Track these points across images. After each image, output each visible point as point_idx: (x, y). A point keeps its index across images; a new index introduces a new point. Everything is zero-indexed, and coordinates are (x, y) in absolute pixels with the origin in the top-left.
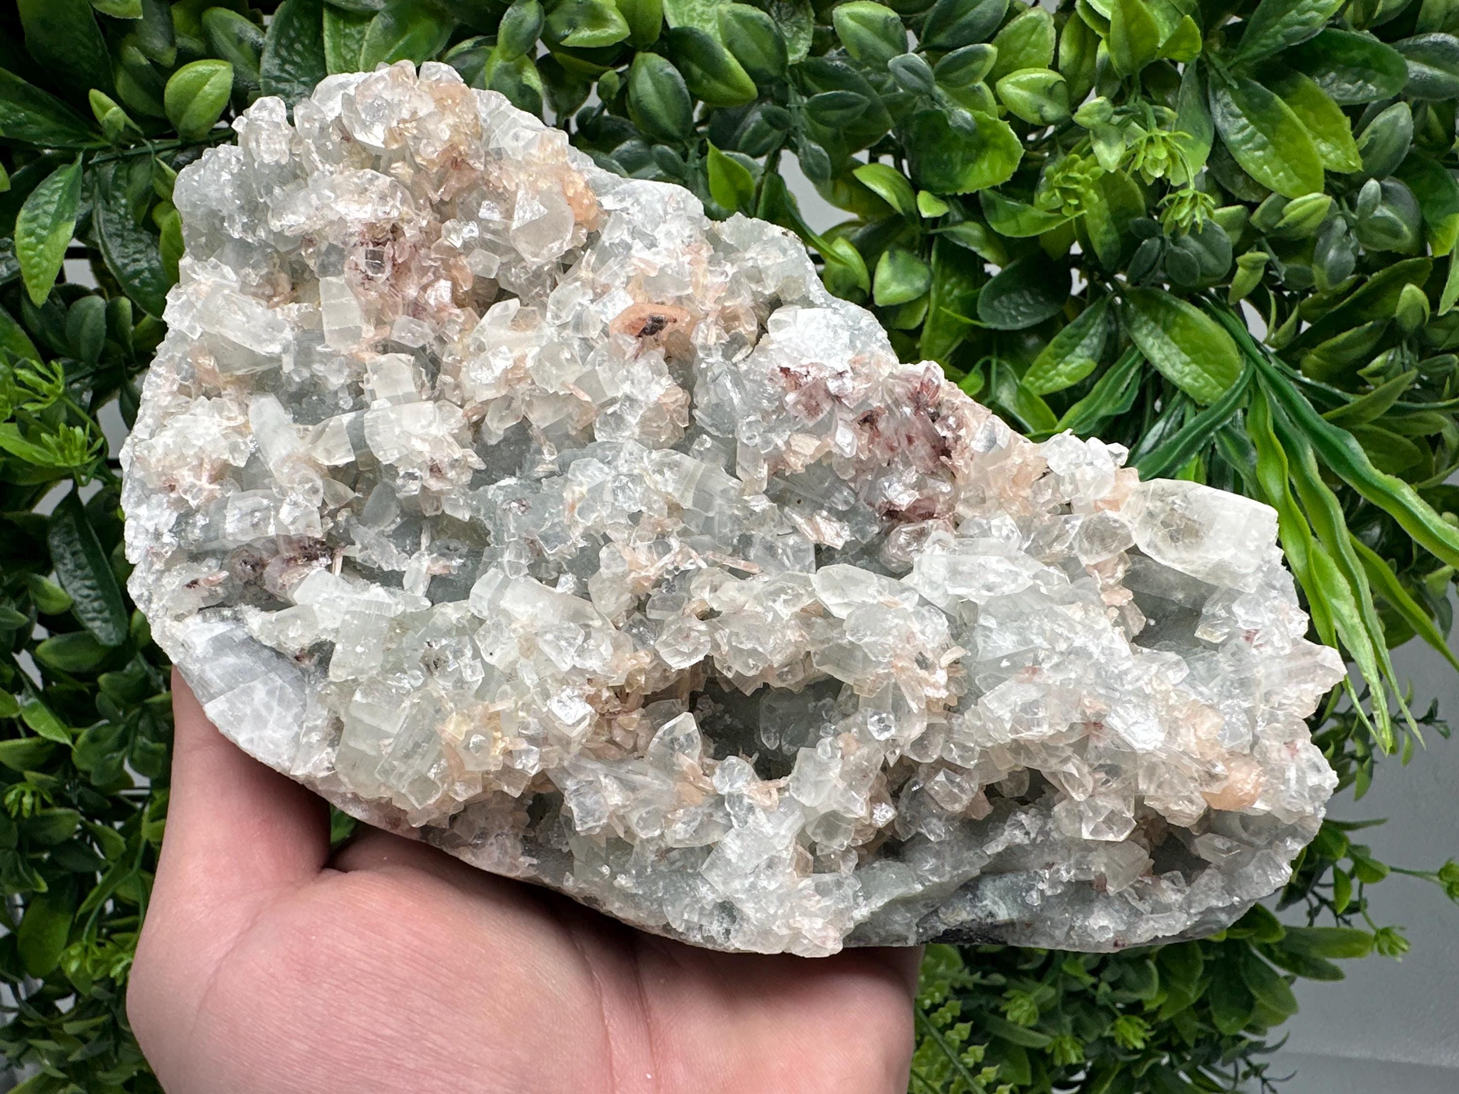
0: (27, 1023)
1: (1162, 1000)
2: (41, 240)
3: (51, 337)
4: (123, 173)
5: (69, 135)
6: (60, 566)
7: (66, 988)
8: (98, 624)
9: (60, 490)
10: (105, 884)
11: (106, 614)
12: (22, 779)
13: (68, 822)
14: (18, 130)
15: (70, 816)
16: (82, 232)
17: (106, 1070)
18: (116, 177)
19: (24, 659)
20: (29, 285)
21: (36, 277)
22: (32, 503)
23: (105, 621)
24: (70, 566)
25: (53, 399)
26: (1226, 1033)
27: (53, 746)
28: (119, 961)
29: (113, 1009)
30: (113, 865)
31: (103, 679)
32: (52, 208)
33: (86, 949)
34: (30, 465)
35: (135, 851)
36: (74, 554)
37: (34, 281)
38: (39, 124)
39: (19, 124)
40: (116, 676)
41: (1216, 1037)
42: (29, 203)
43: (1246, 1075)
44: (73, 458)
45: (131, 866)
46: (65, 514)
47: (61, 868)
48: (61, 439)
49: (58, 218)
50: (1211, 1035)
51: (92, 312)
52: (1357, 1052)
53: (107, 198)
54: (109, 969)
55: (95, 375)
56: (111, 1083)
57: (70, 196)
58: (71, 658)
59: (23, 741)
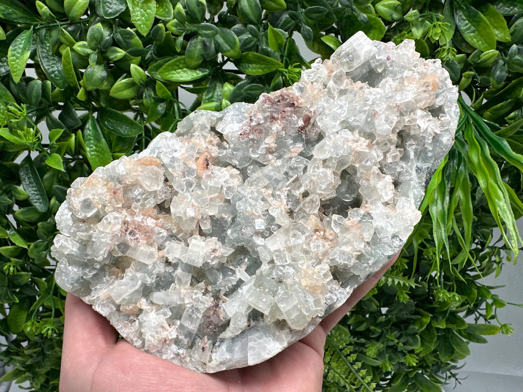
0: (12, 351)
1: (421, 350)
2: (17, 58)
3: (20, 95)
4: (48, 34)
5: (28, 19)
6: (24, 183)
7: (26, 338)
8: (38, 204)
9: (24, 155)
10: (40, 300)
11: (41, 201)
12: (10, 261)
13: (26, 277)
14: (10, 16)
15: (27, 275)
16: (32, 56)
17: (39, 368)
18: (45, 36)
19: (10, 217)
20: (13, 75)
21: (16, 72)
22: (13, 159)
23: (40, 203)
24: (28, 183)
25: (22, 118)
26: (443, 362)
27: (20, 249)
28: (45, 328)
29: (42, 345)
30: (42, 293)
31: (39, 224)
32: (22, 46)
33: (33, 323)
34: (13, 144)
35: (51, 288)
36: (29, 178)
37: (15, 74)
38: (17, 14)
39: (10, 14)
40: (44, 223)
41: (440, 363)
42: (13, 44)
43: (450, 377)
44: (30, 140)
45: (49, 294)
46: (25, 164)
47: (23, 294)
48: (25, 132)
49: (24, 49)
50: (438, 363)
51: (36, 86)
52: (488, 371)
53: (42, 43)
54: (41, 330)
55: (37, 110)
56: (42, 373)
57: (28, 41)
58: (27, 216)
59: (10, 247)
